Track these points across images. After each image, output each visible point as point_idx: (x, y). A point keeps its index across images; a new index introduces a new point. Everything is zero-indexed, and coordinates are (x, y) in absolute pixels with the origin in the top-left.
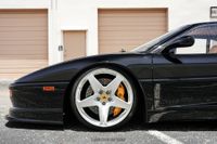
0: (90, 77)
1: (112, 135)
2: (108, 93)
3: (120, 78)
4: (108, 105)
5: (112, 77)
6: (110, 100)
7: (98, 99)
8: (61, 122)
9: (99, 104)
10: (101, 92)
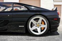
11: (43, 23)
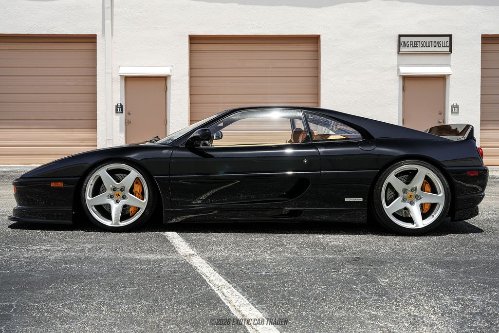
0: (102, 172)
1: (124, 235)
2: (122, 190)
3: (134, 174)
4: (122, 202)
5: (128, 172)
6: (124, 197)
7: (111, 197)
8: (70, 222)
9: (112, 202)
10: (114, 189)
11: (428, 187)
